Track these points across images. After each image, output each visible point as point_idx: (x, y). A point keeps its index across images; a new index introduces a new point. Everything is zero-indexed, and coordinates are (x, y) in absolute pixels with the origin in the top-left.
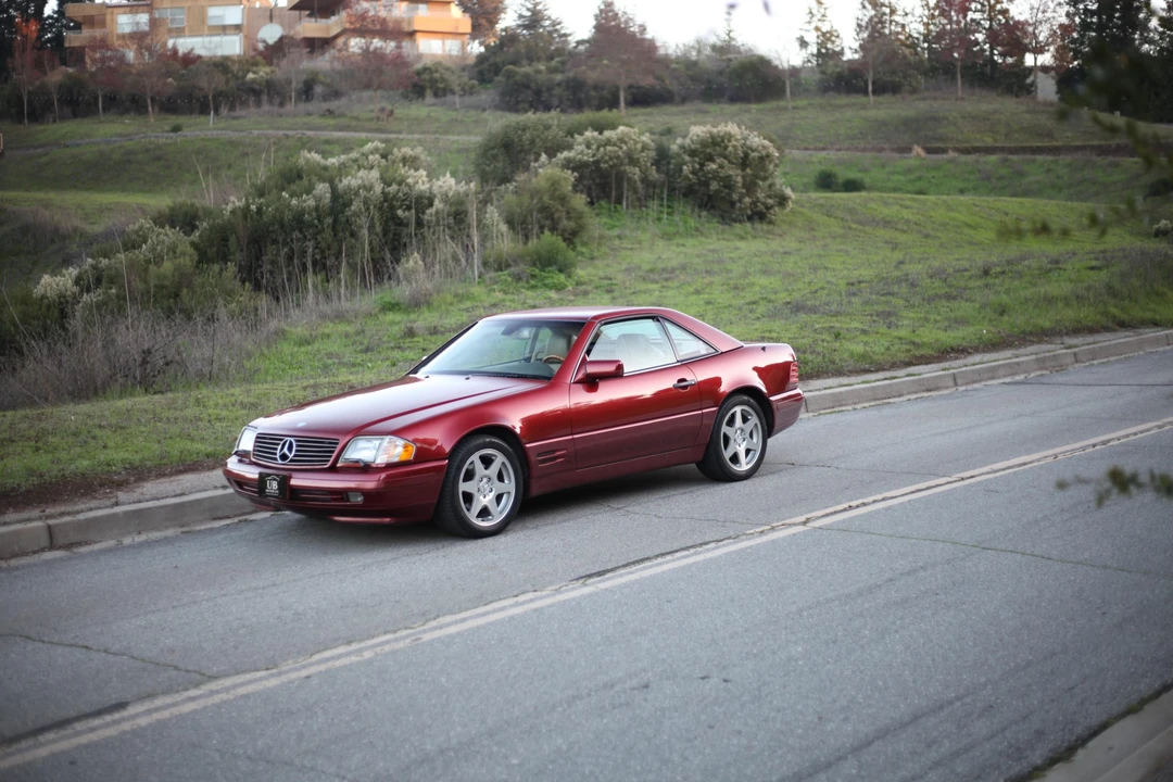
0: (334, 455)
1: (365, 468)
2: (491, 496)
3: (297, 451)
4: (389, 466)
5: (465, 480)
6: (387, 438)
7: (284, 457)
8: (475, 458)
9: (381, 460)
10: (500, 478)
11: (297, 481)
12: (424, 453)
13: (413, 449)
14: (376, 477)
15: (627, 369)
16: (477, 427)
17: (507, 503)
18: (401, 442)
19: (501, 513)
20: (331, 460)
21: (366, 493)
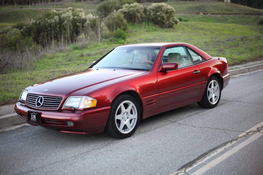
0: (60, 104)
1: (73, 110)
2: (128, 121)
3: (44, 102)
4: (85, 110)
5: (117, 115)
6: (84, 97)
7: (38, 104)
8: (122, 105)
9: (82, 107)
10: (131, 112)
11: (45, 115)
12: (101, 102)
13: (95, 102)
14: (80, 115)
17: (134, 122)
18: (90, 99)
19: (132, 127)
20: (59, 106)
21: (75, 122)
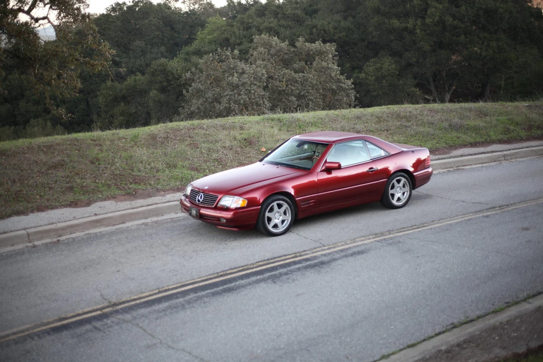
0: (216, 202)
1: (227, 209)
2: (280, 220)
3: (203, 199)
4: (237, 209)
5: (269, 212)
6: (236, 197)
7: (199, 201)
8: (275, 204)
9: (233, 206)
10: (285, 213)
11: (203, 211)
12: (252, 202)
13: (246, 202)
14: (232, 213)
15: (343, 165)
16: (274, 192)
17: (287, 224)
18: (241, 199)
19: (283, 227)
20: (215, 204)
21: (227, 219)
